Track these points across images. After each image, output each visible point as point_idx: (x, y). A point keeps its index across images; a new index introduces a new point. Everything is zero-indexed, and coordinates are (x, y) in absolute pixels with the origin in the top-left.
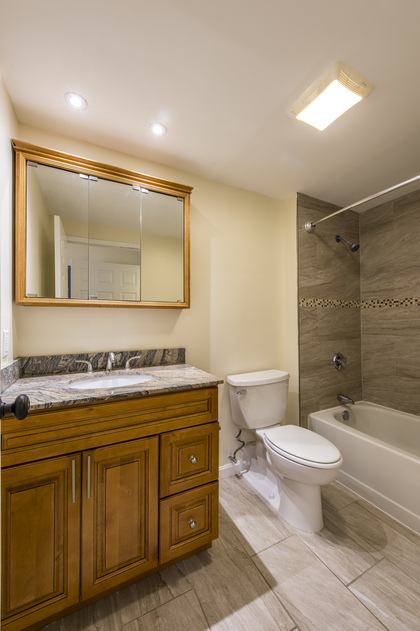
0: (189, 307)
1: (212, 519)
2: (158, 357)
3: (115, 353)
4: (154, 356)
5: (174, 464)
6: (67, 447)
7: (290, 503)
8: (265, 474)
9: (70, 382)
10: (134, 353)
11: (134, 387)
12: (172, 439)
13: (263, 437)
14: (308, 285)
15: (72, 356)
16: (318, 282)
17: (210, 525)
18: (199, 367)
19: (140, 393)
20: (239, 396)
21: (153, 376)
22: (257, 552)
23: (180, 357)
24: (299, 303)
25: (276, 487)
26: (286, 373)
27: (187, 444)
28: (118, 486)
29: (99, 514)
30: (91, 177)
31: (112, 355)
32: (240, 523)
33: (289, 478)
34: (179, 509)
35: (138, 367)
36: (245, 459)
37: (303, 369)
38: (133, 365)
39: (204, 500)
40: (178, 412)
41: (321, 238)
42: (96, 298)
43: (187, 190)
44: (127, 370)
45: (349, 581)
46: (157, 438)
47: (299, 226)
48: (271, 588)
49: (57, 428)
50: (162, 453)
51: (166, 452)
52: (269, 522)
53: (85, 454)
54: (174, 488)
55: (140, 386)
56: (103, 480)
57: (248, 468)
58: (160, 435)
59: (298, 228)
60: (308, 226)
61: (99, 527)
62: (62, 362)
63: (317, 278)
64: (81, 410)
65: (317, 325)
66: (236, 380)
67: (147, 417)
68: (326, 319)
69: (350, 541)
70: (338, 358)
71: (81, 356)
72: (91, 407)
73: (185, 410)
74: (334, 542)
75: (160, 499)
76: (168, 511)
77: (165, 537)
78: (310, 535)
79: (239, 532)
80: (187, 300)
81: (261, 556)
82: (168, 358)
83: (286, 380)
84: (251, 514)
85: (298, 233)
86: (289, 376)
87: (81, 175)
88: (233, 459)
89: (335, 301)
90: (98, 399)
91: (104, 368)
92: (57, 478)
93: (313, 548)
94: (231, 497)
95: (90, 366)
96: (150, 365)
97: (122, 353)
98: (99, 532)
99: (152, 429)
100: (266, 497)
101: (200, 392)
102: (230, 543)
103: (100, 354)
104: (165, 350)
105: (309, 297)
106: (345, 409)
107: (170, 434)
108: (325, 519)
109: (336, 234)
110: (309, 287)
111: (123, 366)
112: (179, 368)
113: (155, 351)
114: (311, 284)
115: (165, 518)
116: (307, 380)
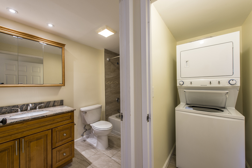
0: (64, 86)
1: (72, 152)
2: (52, 104)
3: (32, 104)
4: (50, 104)
5: (57, 137)
6: (13, 137)
7: (99, 143)
8: (93, 138)
9: (10, 117)
10: (41, 103)
11: (41, 115)
12: (57, 129)
13: (92, 126)
14: (108, 77)
15: (9, 107)
16: (111, 77)
17: (71, 154)
18: (68, 106)
19: (44, 116)
20: (84, 114)
21: (49, 111)
22: (87, 158)
23: (61, 103)
24: (105, 83)
25: (96, 140)
26: (101, 105)
27: (62, 130)
28: (35, 147)
29: (27, 158)
30: (19, 37)
31: (31, 105)
32: (83, 153)
33: (99, 135)
34: (59, 151)
35: (42, 108)
36: (87, 135)
37: (107, 103)
38: (40, 108)
39: (69, 147)
40: (59, 121)
41: (112, 63)
42: (22, 84)
43: (64, 45)
44: (38, 110)
45: (111, 157)
46: (51, 130)
47: (105, 59)
48: (90, 165)
49: (8, 132)
50: (53, 134)
51: (54, 134)
52: (93, 150)
53: (21, 139)
54: (57, 145)
55: (44, 114)
56: (29, 146)
57: (88, 137)
58: (52, 129)
59: (105, 60)
60: (108, 59)
61: (27, 162)
62: (3, 109)
63: (111, 75)
64: (19, 124)
65: (111, 89)
66: (83, 109)
67: (47, 124)
68: (114, 88)
69: (114, 148)
70: (118, 99)
71: (14, 106)
72: (23, 123)
73: (62, 120)
74: (110, 149)
75: (52, 149)
76: (56, 152)
77: (54, 161)
78: (104, 150)
79: (83, 155)
80: (63, 83)
81: (88, 159)
82: (56, 104)
83: (101, 107)
84: (87, 150)
85: (105, 61)
86: (102, 106)
87: (14, 36)
88: (83, 135)
89: (117, 82)
90: (26, 120)
91: (26, 110)
92: (9, 149)
93: (104, 152)
94: (81, 147)
95: (19, 110)
96: (48, 107)
97: (35, 103)
98: (27, 164)
99: (49, 127)
100: (93, 144)
101: (67, 114)
102: (79, 159)
103: (24, 105)
104: (54, 101)
105: (109, 81)
106: (119, 114)
107: (56, 128)
108: (109, 144)
109: (117, 62)
110: (109, 78)
111: (35, 108)
112: (60, 107)
113: (50, 102)
114: (109, 77)
115: (54, 155)
116: (108, 107)
